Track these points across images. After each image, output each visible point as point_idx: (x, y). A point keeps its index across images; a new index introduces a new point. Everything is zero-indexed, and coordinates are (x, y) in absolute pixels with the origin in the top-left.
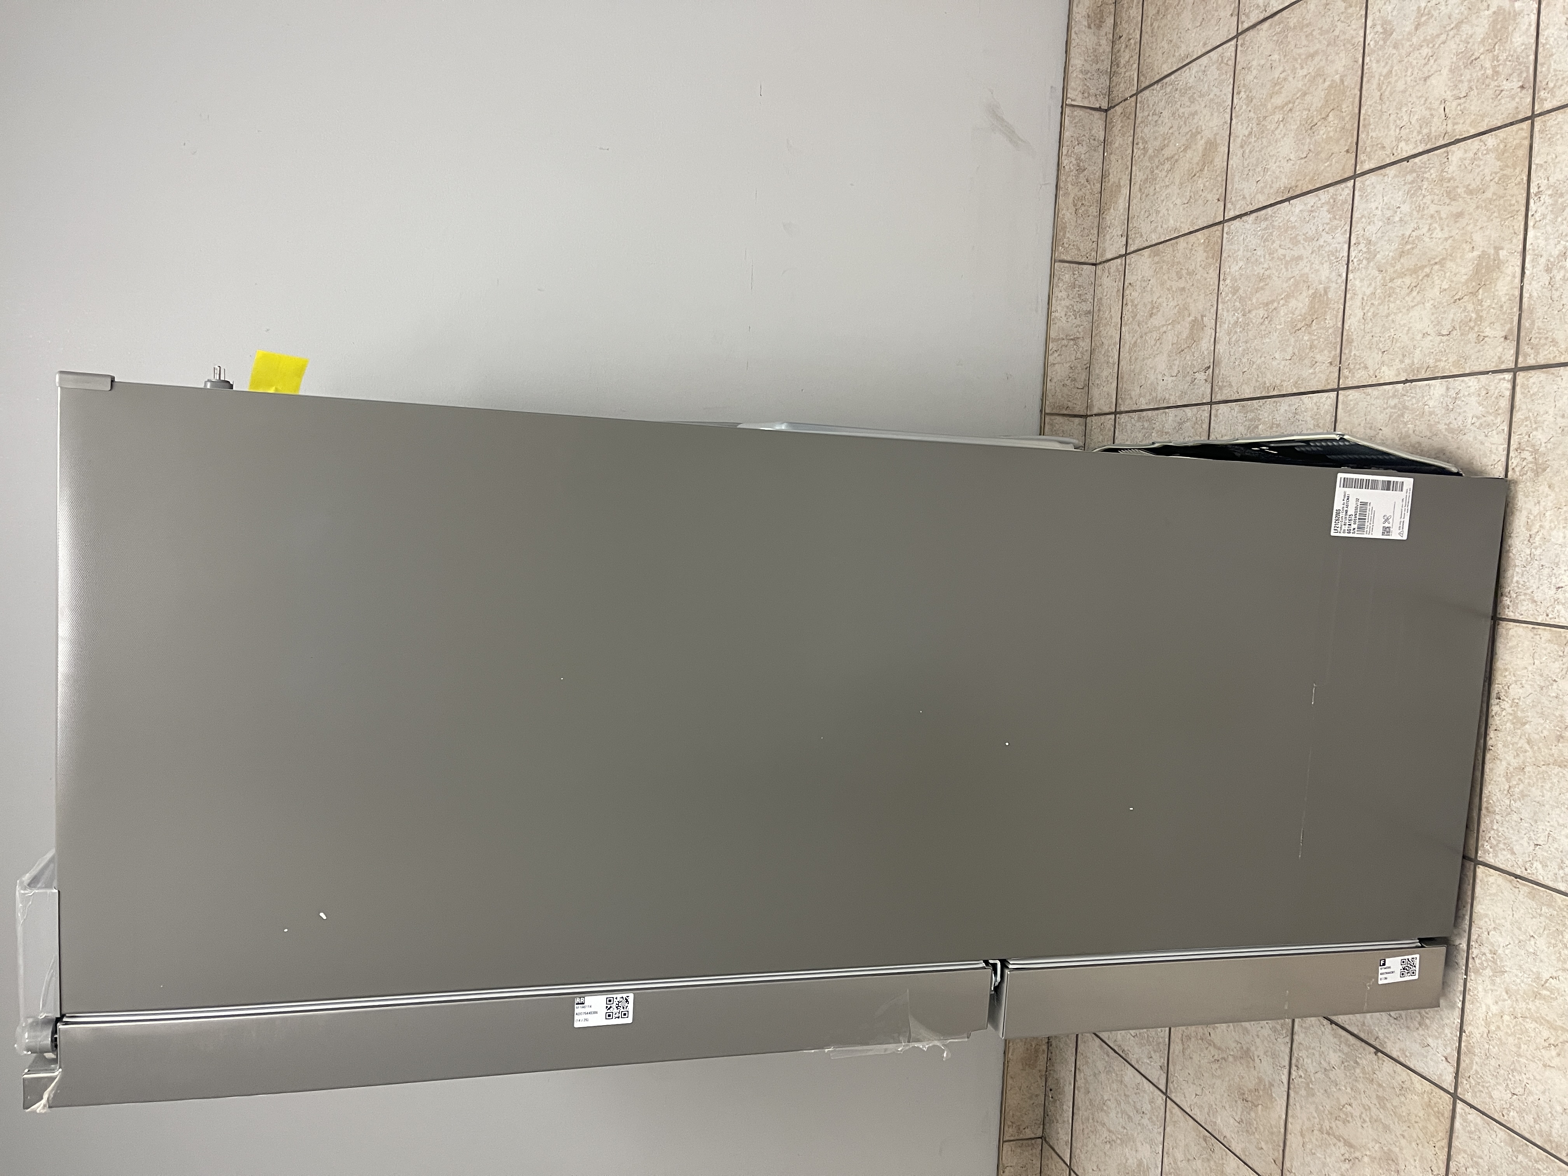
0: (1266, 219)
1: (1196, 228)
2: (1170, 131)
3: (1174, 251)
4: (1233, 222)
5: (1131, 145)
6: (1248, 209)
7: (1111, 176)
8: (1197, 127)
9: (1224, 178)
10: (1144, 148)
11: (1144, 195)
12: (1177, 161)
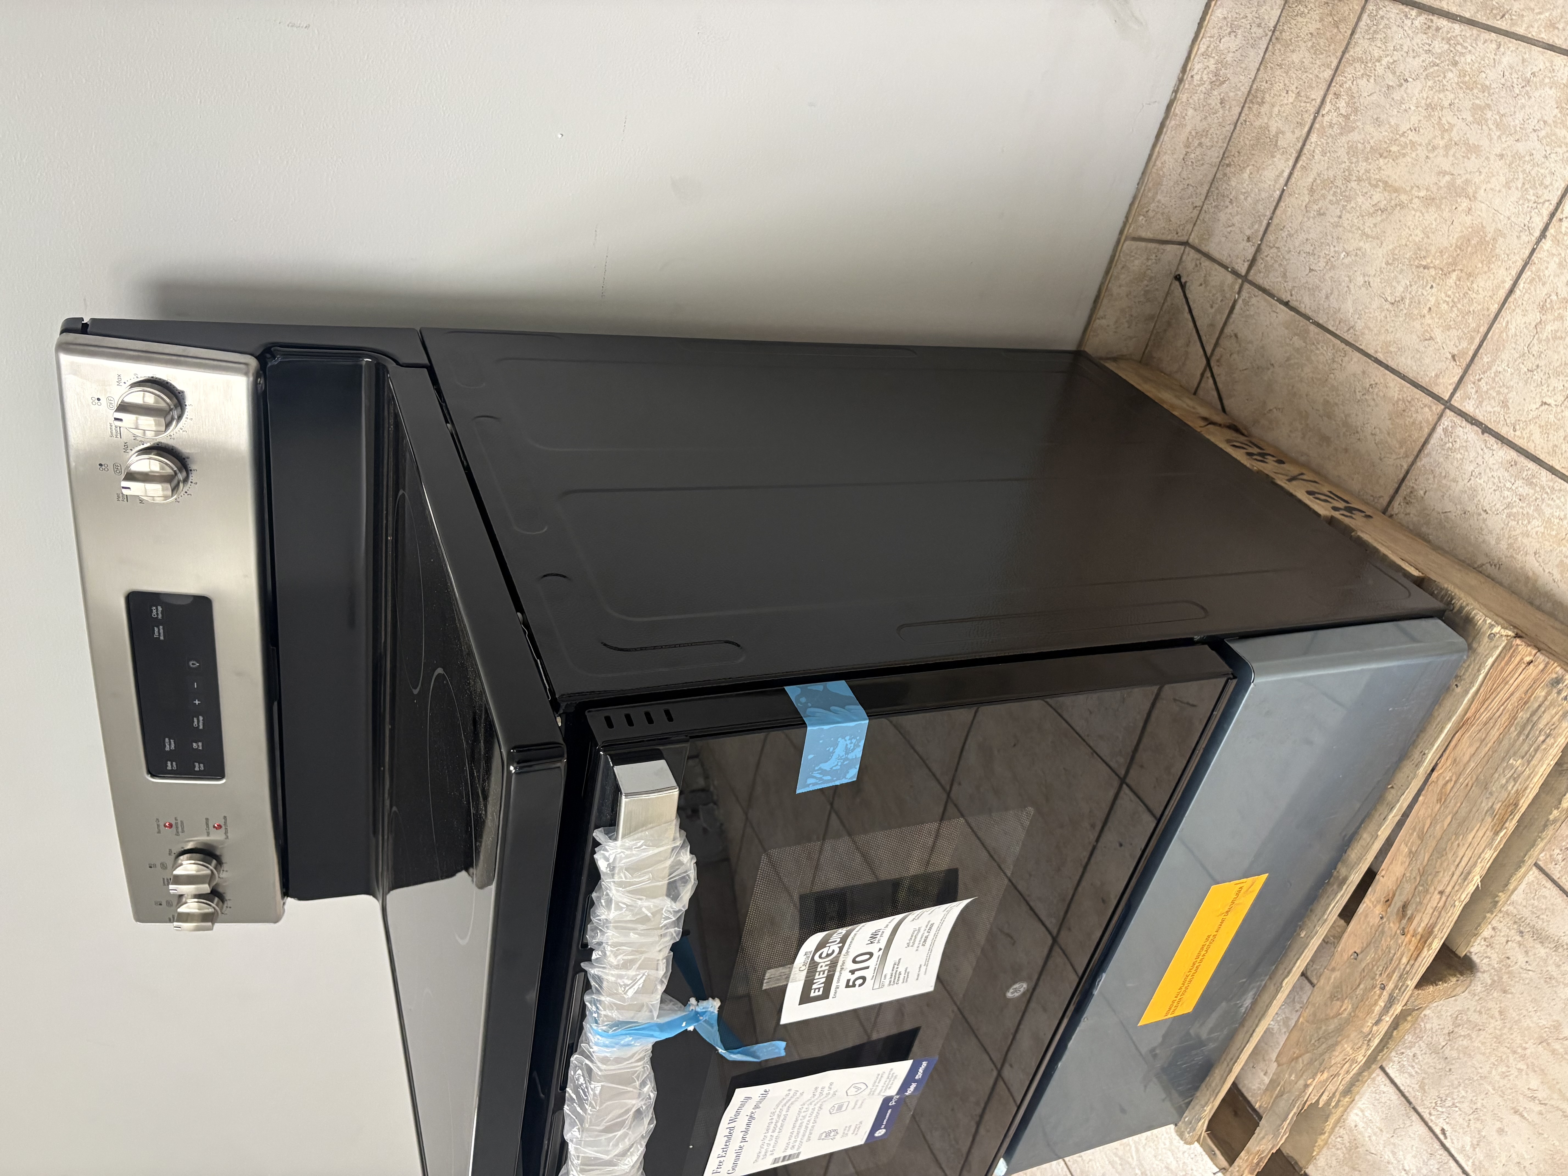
0: (1529, 482)
1: (1391, 364)
2: (1412, 136)
3: (1334, 361)
4: (1464, 423)
5: (1324, 86)
6: (1504, 431)
7: (1265, 109)
8: (1467, 182)
9: (1483, 330)
10: (1347, 117)
11: (1316, 207)
12: (1402, 206)
